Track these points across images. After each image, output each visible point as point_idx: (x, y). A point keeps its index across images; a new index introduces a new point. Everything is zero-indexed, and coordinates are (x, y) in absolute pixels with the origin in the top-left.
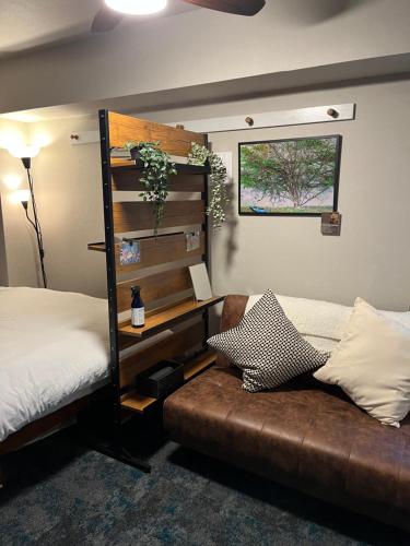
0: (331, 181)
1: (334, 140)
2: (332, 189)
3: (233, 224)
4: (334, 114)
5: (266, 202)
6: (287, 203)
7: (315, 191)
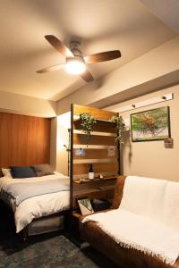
0: (167, 125)
1: (166, 109)
2: (167, 128)
3: (130, 146)
4: (164, 98)
5: (142, 136)
6: (149, 135)
7: (160, 129)
